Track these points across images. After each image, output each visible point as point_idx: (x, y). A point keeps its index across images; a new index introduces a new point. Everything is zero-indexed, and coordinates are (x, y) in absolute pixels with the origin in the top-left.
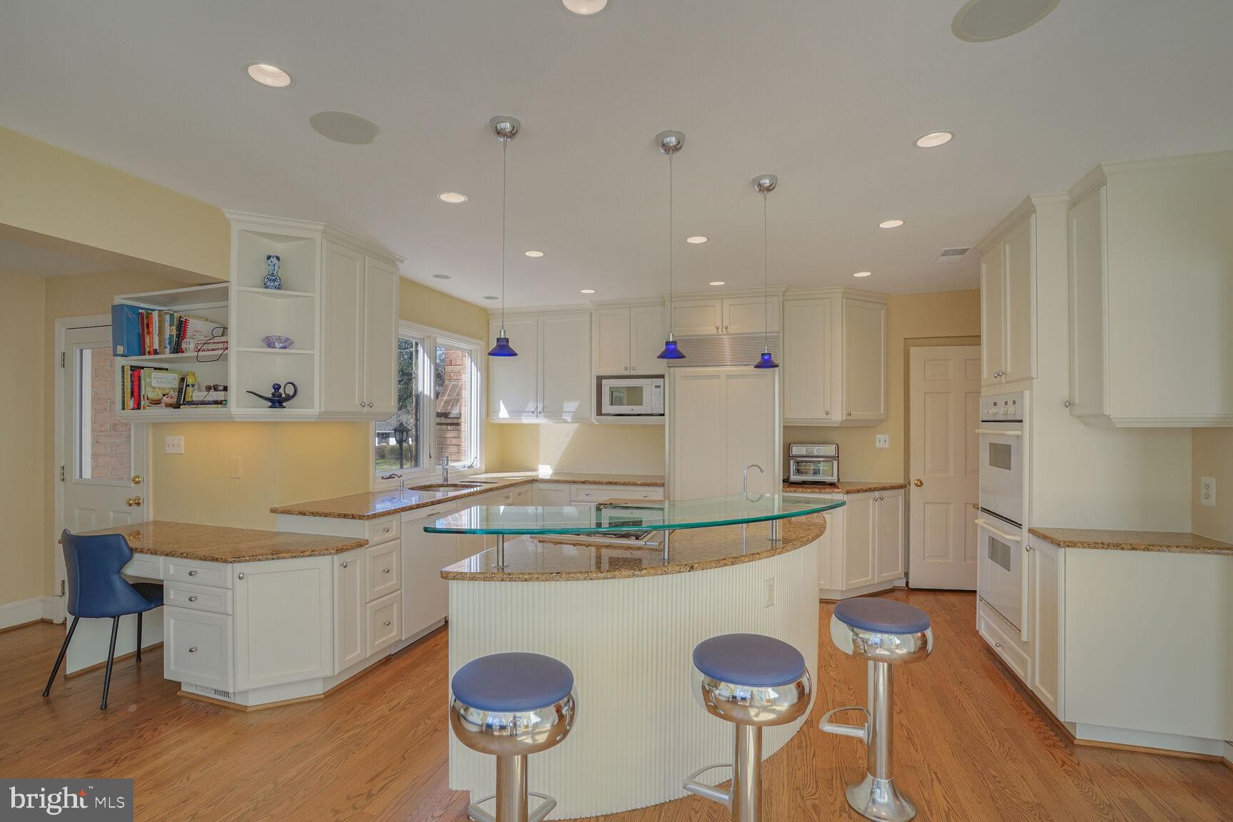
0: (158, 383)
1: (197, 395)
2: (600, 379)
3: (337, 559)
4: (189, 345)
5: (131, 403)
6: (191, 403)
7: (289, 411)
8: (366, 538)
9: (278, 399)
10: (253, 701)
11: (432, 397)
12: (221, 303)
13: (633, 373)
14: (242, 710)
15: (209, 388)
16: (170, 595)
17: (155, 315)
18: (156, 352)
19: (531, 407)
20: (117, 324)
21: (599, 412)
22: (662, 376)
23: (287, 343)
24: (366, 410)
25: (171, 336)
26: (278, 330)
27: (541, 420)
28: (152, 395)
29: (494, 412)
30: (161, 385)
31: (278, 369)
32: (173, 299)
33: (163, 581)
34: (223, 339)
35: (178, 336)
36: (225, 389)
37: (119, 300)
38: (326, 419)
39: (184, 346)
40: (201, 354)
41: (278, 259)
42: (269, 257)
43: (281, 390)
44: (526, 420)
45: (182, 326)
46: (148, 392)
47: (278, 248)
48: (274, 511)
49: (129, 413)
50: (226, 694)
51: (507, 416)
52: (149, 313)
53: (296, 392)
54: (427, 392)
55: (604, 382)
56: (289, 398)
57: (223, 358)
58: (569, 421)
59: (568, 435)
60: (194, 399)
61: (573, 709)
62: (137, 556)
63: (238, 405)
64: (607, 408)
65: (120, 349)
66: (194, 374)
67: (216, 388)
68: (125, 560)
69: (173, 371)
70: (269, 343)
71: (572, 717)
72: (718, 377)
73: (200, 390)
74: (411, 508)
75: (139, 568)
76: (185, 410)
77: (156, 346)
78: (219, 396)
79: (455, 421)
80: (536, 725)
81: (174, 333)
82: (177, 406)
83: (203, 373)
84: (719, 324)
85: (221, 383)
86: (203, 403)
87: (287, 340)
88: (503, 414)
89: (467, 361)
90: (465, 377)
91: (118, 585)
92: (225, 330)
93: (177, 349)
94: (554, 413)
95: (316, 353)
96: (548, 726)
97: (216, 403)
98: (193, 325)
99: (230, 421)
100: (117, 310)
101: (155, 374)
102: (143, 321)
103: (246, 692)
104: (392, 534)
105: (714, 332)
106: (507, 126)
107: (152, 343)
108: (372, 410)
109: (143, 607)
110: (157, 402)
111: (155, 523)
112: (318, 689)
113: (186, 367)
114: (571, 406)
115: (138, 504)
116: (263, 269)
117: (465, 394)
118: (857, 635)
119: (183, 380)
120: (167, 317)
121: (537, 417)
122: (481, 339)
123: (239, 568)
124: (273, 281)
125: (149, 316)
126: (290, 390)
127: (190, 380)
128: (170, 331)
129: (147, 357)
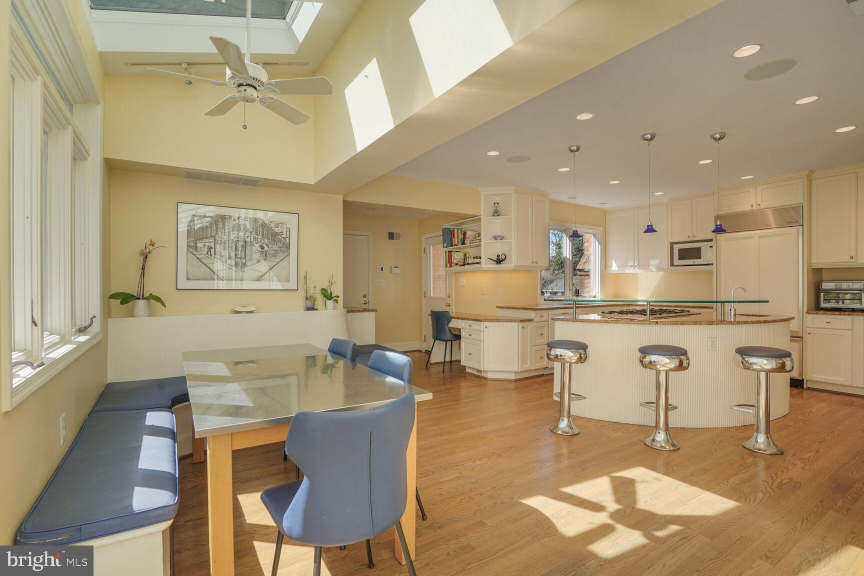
0: (457, 257)
1: (470, 261)
2: (672, 244)
3: (521, 324)
4: (467, 241)
5: (448, 265)
6: (468, 264)
7: (503, 266)
8: (533, 318)
9: (499, 261)
10: (490, 376)
11: (571, 259)
12: (479, 223)
13: (694, 239)
14: (486, 379)
15: (474, 258)
16: (463, 334)
17: (456, 230)
18: (456, 245)
19: (631, 263)
20: (444, 235)
21: (672, 265)
22: (711, 240)
23: (502, 238)
24: (534, 265)
25: (461, 238)
26: (499, 233)
27: (637, 271)
28: (455, 262)
29: (609, 267)
30: (458, 258)
31: (498, 248)
32: (461, 224)
33: (460, 329)
34: (479, 238)
35: (464, 238)
36: (480, 258)
37: (444, 226)
38: (518, 270)
39: (465, 242)
40: (472, 244)
41: (498, 204)
42: (494, 204)
43: (500, 257)
44: (629, 271)
45: (465, 234)
46: (454, 261)
47: (498, 199)
48: (497, 307)
49: (448, 269)
50: (480, 371)
51: (617, 269)
52: (454, 230)
53: (505, 257)
54: (568, 257)
55: (675, 246)
56: (503, 260)
57: (479, 245)
58: (655, 270)
59: (656, 280)
60: (469, 262)
61: (586, 358)
62: (453, 320)
63: (485, 264)
64: (677, 261)
65: (445, 245)
66: (469, 253)
67: (477, 258)
68: (449, 321)
69: (462, 252)
70: (495, 238)
71: (585, 360)
72: (752, 237)
73: (470, 259)
74: (553, 309)
75: (454, 324)
76: (466, 266)
77: (456, 243)
78: (477, 260)
79: (586, 273)
80: (572, 357)
81: (462, 237)
82: (464, 265)
83: (472, 252)
84: (753, 203)
85: (479, 256)
86: (473, 264)
87: (502, 236)
88: (614, 267)
89: (593, 239)
90: (592, 249)
91: (447, 329)
92: (479, 234)
93: (463, 243)
94: (646, 267)
95: (513, 241)
96: (576, 358)
97: (477, 263)
98: (469, 233)
99: (482, 271)
100: (444, 230)
101: (456, 253)
102: (452, 233)
103: (487, 371)
104: (545, 318)
105: (750, 208)
106: (575, 148)
107: (455, 242)
108: (538, 265)
109: (454, 339)
110: (457, 264)
111: (455, 312)
112: (512, 377)
113: (466, 250)
114: (654, 262)
115: (450, 306)
116: (493, 209)
117: (592, 258)
118: (743, 359)
119: (465, 255)
120: (460, 231)
121: (634, 268)
122: (601, 227)
123: (486, 323)
124: (496, 213)
125: (454, 231)
126: (503, 257)
127: (467, 256)
128: (461, 236)
129: (454, 247)
